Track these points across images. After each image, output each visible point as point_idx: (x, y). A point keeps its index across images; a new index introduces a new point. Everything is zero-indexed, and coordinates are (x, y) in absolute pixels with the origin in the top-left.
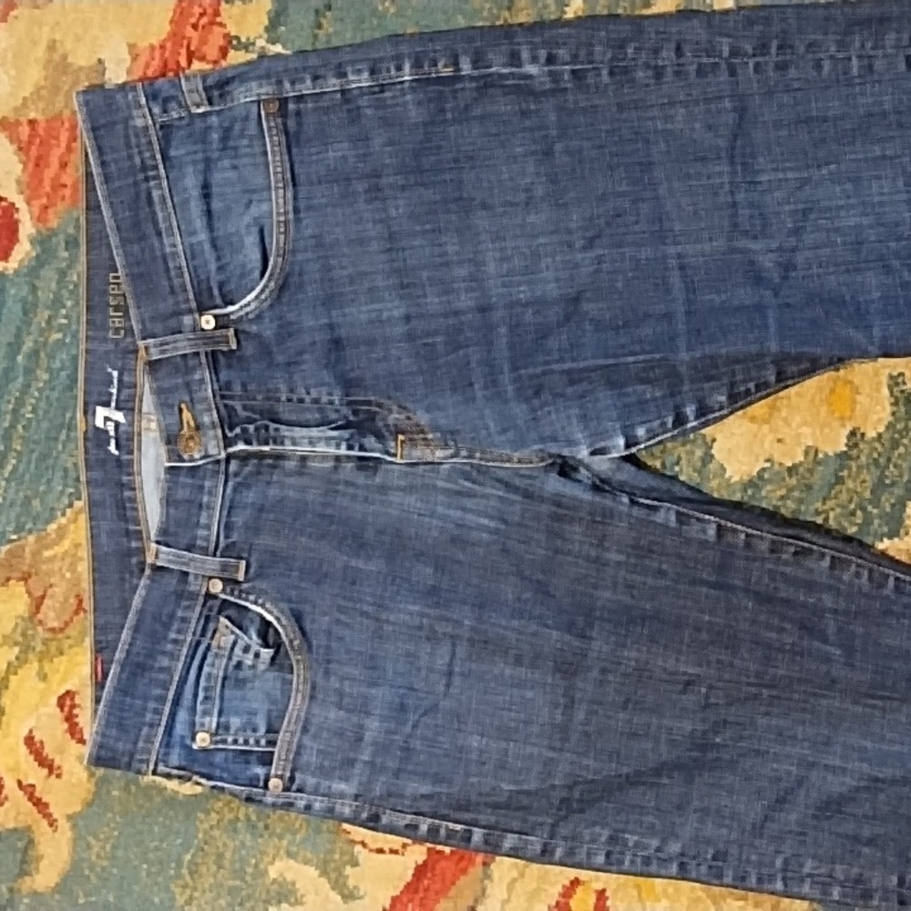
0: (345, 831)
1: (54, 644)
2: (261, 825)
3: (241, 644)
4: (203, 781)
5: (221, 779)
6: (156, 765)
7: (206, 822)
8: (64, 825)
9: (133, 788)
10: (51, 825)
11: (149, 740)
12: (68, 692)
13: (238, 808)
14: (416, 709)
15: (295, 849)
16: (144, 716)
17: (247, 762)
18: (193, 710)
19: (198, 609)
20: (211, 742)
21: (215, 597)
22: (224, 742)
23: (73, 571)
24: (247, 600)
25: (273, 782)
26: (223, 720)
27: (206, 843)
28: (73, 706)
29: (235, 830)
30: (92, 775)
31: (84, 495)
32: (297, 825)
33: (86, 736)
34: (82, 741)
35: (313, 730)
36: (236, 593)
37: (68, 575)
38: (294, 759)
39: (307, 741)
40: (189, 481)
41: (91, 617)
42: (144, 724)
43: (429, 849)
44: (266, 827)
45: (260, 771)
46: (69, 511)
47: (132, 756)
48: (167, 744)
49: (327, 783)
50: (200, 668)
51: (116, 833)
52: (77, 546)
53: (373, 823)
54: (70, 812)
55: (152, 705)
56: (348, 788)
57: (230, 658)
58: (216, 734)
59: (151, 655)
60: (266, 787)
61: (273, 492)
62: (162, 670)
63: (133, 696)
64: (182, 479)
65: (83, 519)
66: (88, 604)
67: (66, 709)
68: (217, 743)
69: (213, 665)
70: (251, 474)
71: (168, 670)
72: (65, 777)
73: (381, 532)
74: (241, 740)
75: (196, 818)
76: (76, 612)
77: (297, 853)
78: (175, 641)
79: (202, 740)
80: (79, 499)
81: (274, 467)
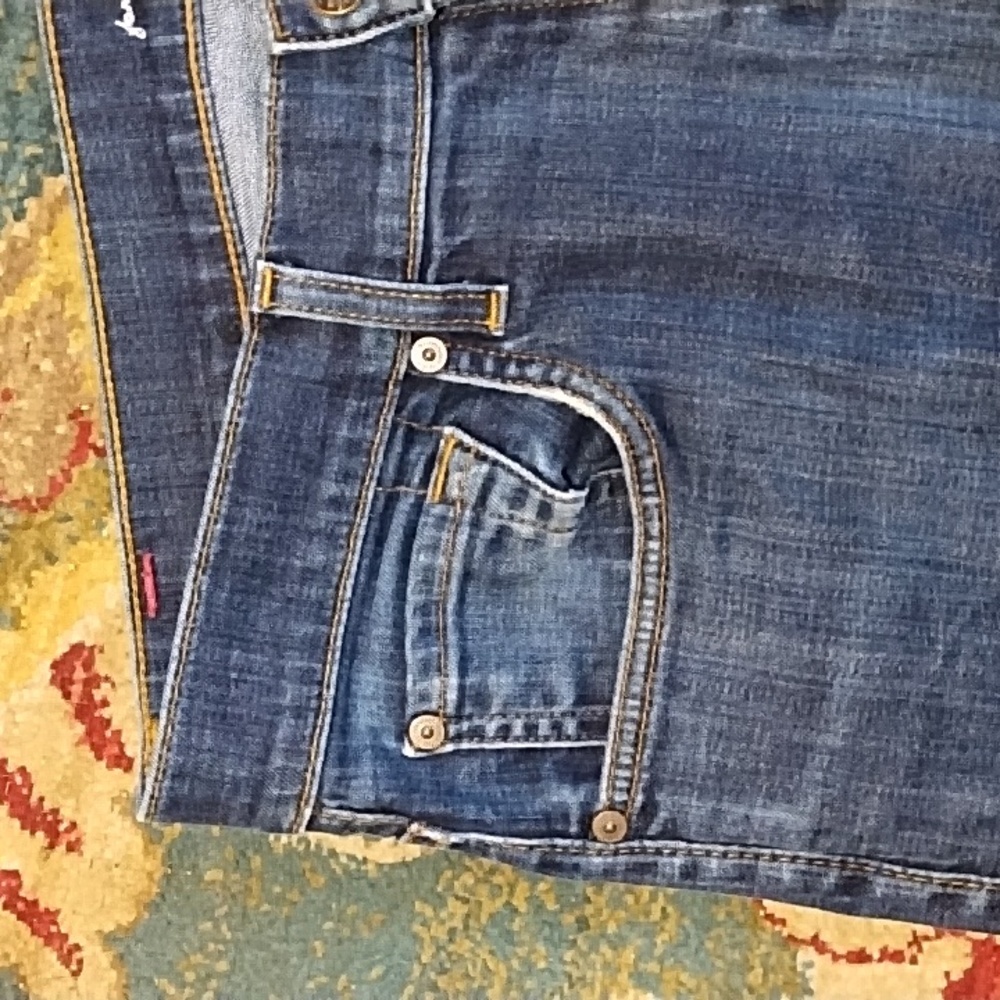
0: (769, 917)
1: (30, 537)
2: (569, 919)
3: (505, 483)
4: (434, 834)
5: (479, 826)
6: (319, 806)
7: (434, 923)
8: (95, 956)
9: (257, 862)
10: (66, 962)
11: (297, 748)
12: (77, 649)
13: (512, 887)
14: (952, 612)
15: (653, 967)
16: (280, 692)
17: (535, 779)
18: (397, 664)
19: (389, 416)
20: (447, 739)
21: (430, 380)
22: (478, 733)
23: (60, 356)
24: (522, 379)
25: (602, 821)
26: (470, 680)
27: (443, 971)
28: (92, 682)
29: (509, 936)
30: (152, 838)
31: (68, 158)
32: (656, 915)
33: (133, 750)
34: (122, 762)
35: (694, 684)
36: (489, 366)
37: (47, 366)
38: (654, 759)
39: (681, 716)
40: (339, 90)
41: (115, 463)
42: (278, 711)
43: (976, 944)
44: (583, 924)
45: (568, 797)
46: (30, 203)
47: (258, 787)
48: (342, 757)
49: (741, 810)
50: (404, 560)
51: (222, 966)
52: (62, 292)
53: (850, 896)
54: (109, 927)
55: (294, 662)
56: (793, 818)
57: (476, 524)
58: (459, 717)
59: (280, 543)
60: (586, 833)
61: (556, 106)
62: (308, 575)
63: (246, 645)
64: (319, 87)
65: (70, 220)
66: (105, 431)
67: (76, 689)
68: (459, 737)
69: (434, 548)
70: (501, 64)
71: (323, 575)
72: (89, 848)
73: (847, 175)
74: (518, 728)
75: (413, 915)
76: (77, 457)
77: (659, 979)
78: (336, 503)
79: (424, 735)
80: (57, 171)
81: (557, 39)
